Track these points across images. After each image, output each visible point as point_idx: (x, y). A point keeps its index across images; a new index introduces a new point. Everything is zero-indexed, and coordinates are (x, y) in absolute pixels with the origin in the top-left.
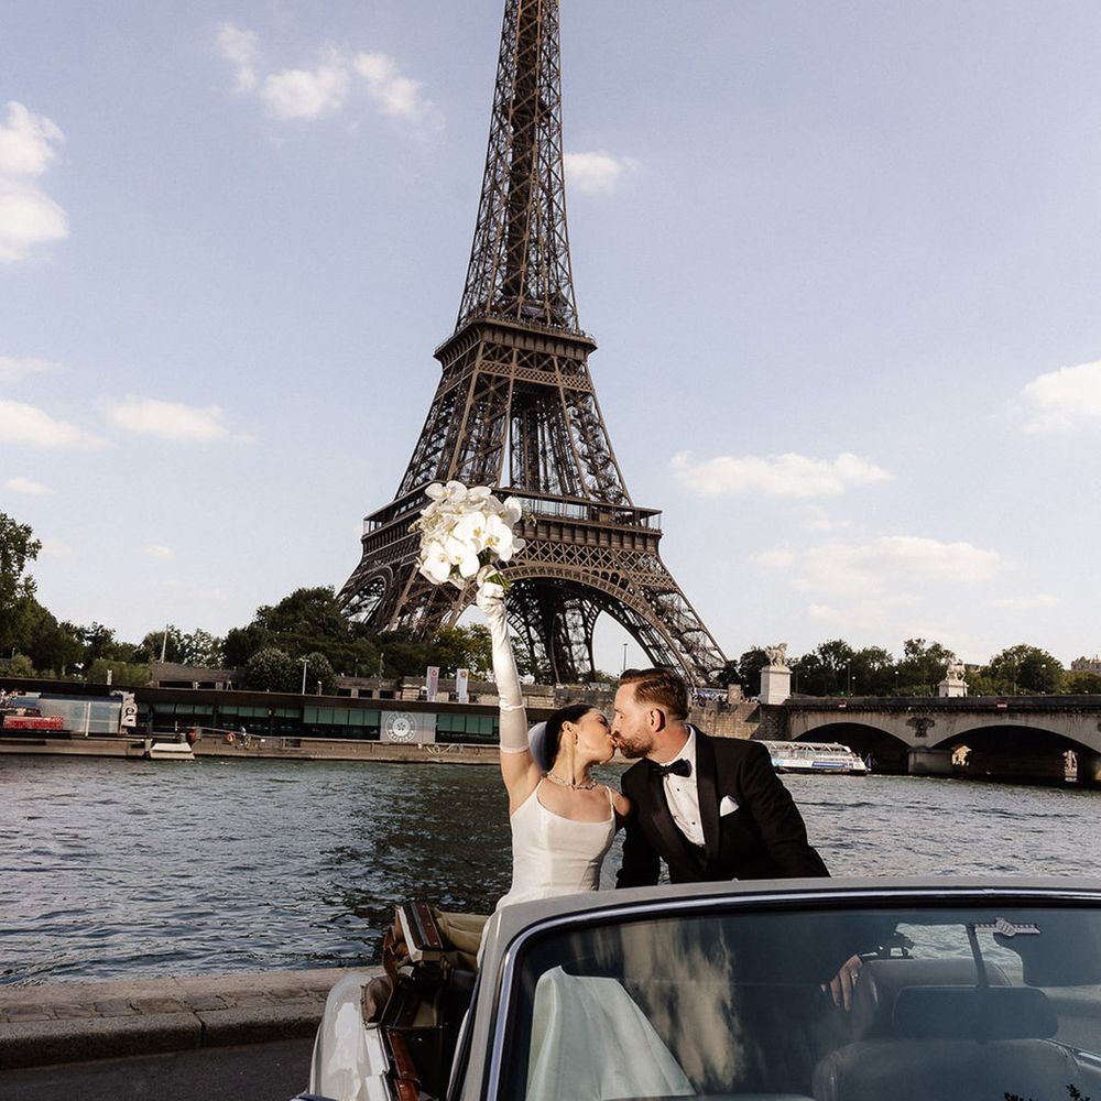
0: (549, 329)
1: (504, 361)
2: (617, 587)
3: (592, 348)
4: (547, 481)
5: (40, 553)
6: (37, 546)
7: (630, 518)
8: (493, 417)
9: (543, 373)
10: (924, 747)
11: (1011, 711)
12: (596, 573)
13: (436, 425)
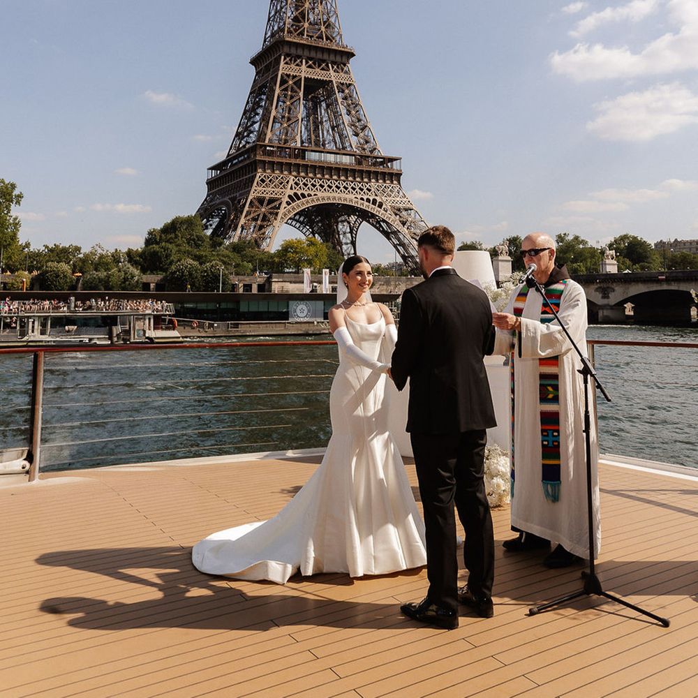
0: (323, 43)
1: (297, 65)
2: (377, 208)
3: (353, 55)
4: (324, 141)
5: (23, 201)
6: (20, 196)
7: (382, 163)
8: (292, 101)
9: (323, 72)
10: (608, 305)
11: (668, 281)
12: (362, 199)
13: (253, 107)
